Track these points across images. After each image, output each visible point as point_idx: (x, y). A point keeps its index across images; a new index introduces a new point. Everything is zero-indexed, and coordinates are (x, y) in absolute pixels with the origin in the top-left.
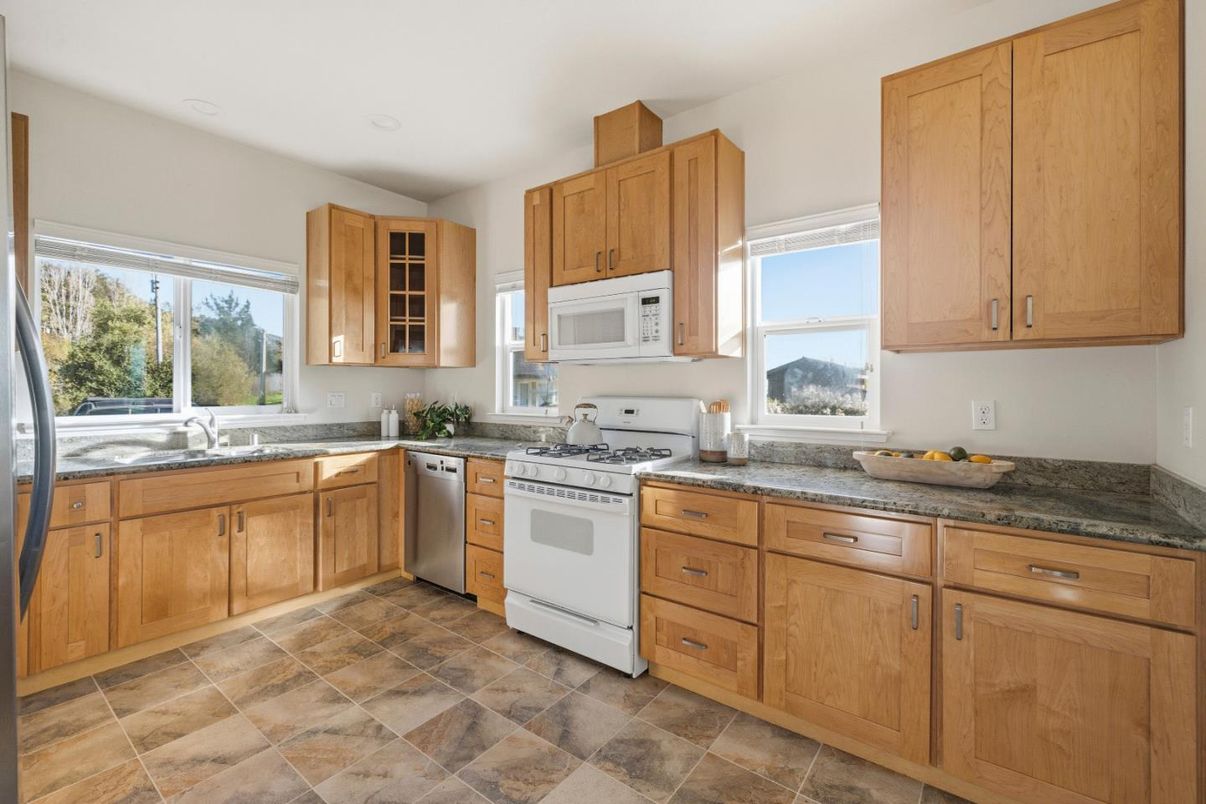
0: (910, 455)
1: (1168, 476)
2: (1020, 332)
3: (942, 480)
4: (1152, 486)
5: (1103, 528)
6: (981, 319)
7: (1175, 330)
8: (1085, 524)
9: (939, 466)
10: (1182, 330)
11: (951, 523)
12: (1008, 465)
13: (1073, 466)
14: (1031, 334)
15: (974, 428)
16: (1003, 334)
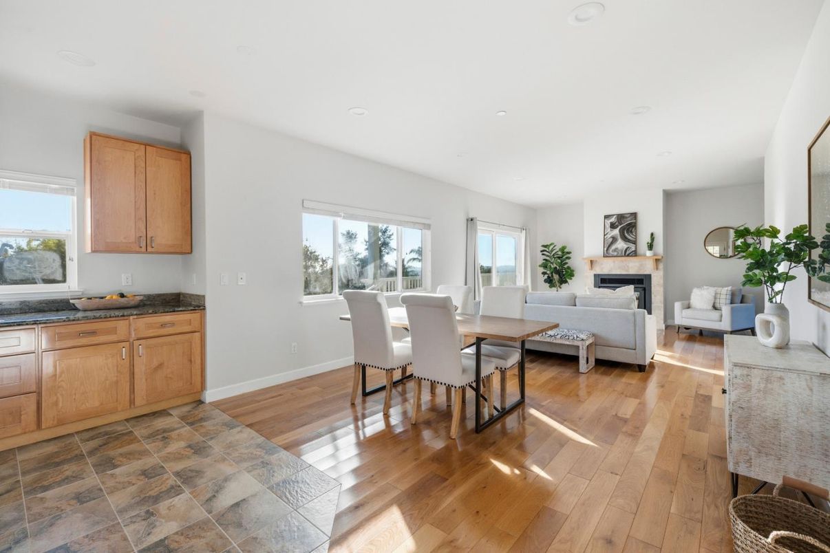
0: (102, 298)
1: (188, 294)
2: (149, 249)
3: (118, 306)
4: (181, 299)
5: (181, 309)
6: (136, 243)
7: (190, 251)
8: (176, 309)
9: (116, 300)
10: (192, 251)
11: (135, 317)
12: (141, 298)
13: (159, 295)
14: (153, 250)
15: (123, 284)
16: (143, 249)
